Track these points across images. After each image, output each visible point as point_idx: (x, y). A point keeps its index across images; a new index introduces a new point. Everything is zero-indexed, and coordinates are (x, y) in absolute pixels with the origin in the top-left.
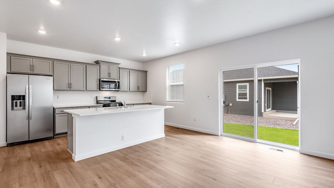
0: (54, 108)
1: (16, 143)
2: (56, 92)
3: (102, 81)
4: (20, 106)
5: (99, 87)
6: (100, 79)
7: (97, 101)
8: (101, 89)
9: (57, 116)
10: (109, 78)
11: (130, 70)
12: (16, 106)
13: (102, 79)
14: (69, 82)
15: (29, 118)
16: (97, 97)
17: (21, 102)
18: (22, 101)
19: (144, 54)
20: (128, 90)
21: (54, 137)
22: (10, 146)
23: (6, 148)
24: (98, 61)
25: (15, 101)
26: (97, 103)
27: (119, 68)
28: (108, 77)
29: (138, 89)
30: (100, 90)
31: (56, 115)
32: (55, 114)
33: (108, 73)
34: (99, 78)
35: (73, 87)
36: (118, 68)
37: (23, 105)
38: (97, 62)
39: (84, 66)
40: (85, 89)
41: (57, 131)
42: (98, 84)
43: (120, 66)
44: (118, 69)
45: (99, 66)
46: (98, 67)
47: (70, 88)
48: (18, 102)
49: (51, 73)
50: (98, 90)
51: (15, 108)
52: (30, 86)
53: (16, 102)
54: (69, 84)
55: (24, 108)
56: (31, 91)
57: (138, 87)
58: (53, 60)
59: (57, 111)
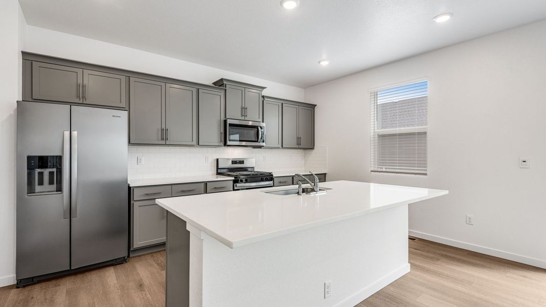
0: (129, 188)
1: (38, 279)
2: (134, 148)
3: (231, 125)
4: (51, 182)
5: (223, 140)
6: (225, 121)
7: (218, 168)
8: (229, 143)
9: (136, 205)
10: (243, 118)
11: (283, 103)
12: (41, 183)
13: (229, 122)
14: (163, 127)
15: (70, 212)
16: (217, 160)
17: (51, 174)
18: (54, 170)
19: (324, 60)
20: (280, 146)
21: (129, 256)
22: (24, 287)
23: (15, 291)
24: (222, 80)
25: (38, 170)
26: (218, 174)
27: (263, 97)
28: (242, 116)
29: (299, 144)
30: (225, 144)
31: (135, 203)
32: (132, 202)
33: (242, 108)
34: (223, 118)
35: (172, 138)
36: (261, 97)
37: (57, 181)
38: (220, 84)
39: (195, 90)
40: (195, 142)
41: (138, 243)
42: (222, 131)
43: (264, 93)
44: (261, 99)
45: (223, 92)
46: (222, 94)
47: (164, 139)
48: (46, 172)
49: (123, 105)
50: (222, 144)
51: (38, 188)
52: (75, 133)
53: (41, 174)
54: (162, 130)
55: (59, 189)
56: (75, 146)
57: (299, 139)
58: (129, 74)
59: (137, 195)
